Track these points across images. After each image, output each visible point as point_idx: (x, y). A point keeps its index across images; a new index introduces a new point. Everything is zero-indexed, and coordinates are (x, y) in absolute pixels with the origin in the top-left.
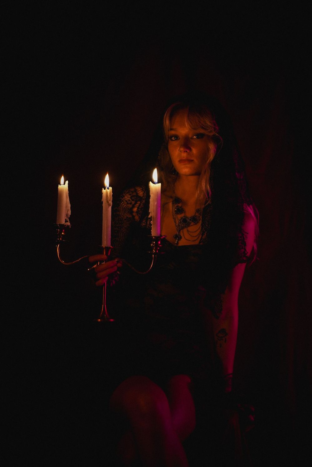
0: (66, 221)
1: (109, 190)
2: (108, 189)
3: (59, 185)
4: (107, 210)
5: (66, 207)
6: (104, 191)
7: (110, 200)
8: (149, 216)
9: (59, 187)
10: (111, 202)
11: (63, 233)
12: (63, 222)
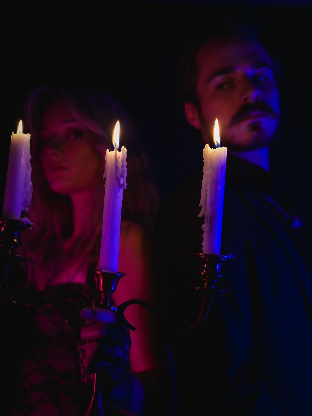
0: (24, 214)
1: (120, 154)
2: (120, 150)
3: (13, 132)
4: (114, 196)
5: (25, 186)
6: (110, 155)
7: (122, 176)
8: (200, 215)
9: (14, 136)
10: (123, 181)
11: (15, 240)
12: (18, 217)
